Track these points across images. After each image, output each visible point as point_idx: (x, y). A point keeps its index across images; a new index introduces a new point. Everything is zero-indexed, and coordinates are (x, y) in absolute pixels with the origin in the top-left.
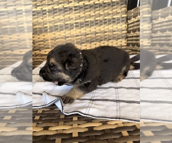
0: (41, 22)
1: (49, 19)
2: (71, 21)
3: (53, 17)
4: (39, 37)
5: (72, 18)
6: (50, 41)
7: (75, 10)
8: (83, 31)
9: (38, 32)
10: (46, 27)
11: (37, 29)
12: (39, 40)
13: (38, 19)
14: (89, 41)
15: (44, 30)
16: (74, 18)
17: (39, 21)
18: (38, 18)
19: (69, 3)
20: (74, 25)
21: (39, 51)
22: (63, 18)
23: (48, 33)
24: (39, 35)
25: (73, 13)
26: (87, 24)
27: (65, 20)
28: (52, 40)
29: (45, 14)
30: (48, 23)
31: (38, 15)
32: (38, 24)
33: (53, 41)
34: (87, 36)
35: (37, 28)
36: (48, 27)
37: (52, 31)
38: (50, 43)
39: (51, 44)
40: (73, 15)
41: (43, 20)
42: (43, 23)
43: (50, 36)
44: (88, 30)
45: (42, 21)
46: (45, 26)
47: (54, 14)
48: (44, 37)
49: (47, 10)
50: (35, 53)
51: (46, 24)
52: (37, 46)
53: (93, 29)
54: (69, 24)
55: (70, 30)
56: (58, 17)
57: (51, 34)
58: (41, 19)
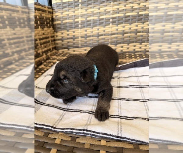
0: (72, 16)
1: (81, 13)
2: (108, 15)
3: (86, 10)
5: (109, 12)
9: (68, 27)
11: (67, 24)
15: (75, 25)
17: (69, 15)
18: (69, 11)
21: (67, 50)
22: (98, 11)
23: (78, 29)
24: (68, 31)
26: (127, 20)
27: (100, 14)
31: (69, 7)
33: (84, 39)
36: (80, 22)
38: (80, 41)
41: (74, 13)
43: (81, 33)
44: (127, 27)
46: (76, 20)
48: (74, 34)
49: (80, 1)
50: (63, 52)
52: (65, 44)
56: (92, 10)
57: (82, 30)
58: (73, 11)
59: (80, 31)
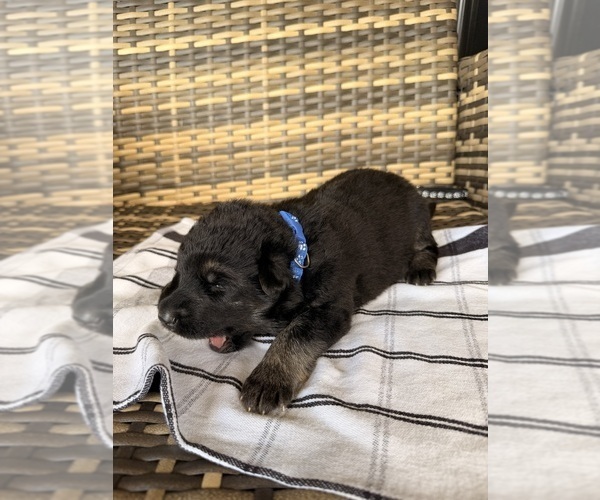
0: (151, 94)
1: (177, 85)
2: (255, 92)
3: (192, 79)
4: (139, 144)
5: (259, 83)
6: (177, 161)
7: (270, 54)
8: (295, 127)
9: (138, 127)
10: (167, 112)
11: (134, 118)
12: (141, 156)
13: (138, 82)
14: (315, 166)
15: (159, 121)
16: (265, 83)
17: (141, 92)
18: (140, 80)
19: (248, 30)
20: (266, 106)
21: (136, 195)
22: (228, 81)
23: (170, 132)
24: (139, 138)
25: (260, 63)
26: (310, 105)
27: (234, 89)
28: (183, 156)
29: (165, 65)
30: (173, 99)
31: (140, 68)
32: (140, 101)
33: (189, 161)
34: (310, 147)
35: (134, 114)
36: (174, 112)
37: (185, 124)
38: (177, 169)
39: (181, 170)
40: (262, 72)
41: (156, 86)
42: (154, 96)
43: (179, 143)
44: (312, 125)
45: (154, 90)
46: (161, 107)
47: (195, 65)
48: (157, 148)
49: (172, 53)
50: (125, 202)
51: (166, 100)
52: (130, 177)
53: (331, 123)
54: (246, 103)
55: (250, 123)
56: (208, 77)
57: (182, 136)
58: (151, 82)
59: (175, 137)
